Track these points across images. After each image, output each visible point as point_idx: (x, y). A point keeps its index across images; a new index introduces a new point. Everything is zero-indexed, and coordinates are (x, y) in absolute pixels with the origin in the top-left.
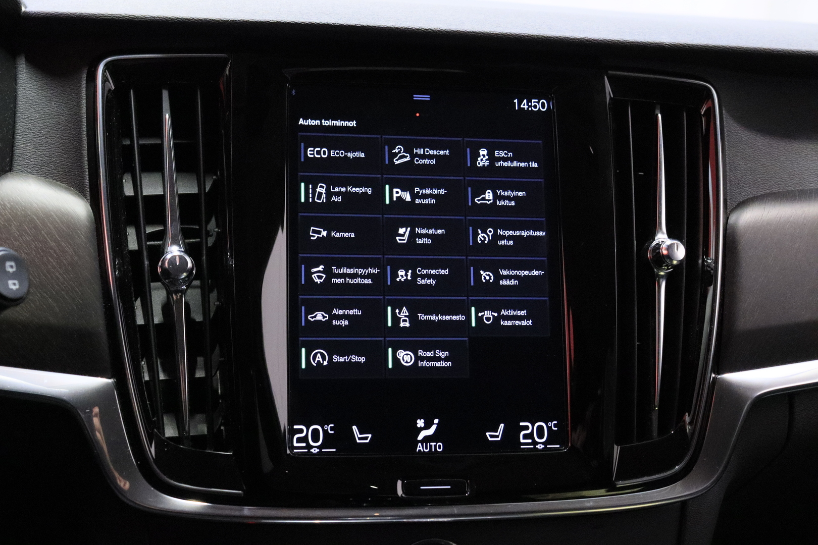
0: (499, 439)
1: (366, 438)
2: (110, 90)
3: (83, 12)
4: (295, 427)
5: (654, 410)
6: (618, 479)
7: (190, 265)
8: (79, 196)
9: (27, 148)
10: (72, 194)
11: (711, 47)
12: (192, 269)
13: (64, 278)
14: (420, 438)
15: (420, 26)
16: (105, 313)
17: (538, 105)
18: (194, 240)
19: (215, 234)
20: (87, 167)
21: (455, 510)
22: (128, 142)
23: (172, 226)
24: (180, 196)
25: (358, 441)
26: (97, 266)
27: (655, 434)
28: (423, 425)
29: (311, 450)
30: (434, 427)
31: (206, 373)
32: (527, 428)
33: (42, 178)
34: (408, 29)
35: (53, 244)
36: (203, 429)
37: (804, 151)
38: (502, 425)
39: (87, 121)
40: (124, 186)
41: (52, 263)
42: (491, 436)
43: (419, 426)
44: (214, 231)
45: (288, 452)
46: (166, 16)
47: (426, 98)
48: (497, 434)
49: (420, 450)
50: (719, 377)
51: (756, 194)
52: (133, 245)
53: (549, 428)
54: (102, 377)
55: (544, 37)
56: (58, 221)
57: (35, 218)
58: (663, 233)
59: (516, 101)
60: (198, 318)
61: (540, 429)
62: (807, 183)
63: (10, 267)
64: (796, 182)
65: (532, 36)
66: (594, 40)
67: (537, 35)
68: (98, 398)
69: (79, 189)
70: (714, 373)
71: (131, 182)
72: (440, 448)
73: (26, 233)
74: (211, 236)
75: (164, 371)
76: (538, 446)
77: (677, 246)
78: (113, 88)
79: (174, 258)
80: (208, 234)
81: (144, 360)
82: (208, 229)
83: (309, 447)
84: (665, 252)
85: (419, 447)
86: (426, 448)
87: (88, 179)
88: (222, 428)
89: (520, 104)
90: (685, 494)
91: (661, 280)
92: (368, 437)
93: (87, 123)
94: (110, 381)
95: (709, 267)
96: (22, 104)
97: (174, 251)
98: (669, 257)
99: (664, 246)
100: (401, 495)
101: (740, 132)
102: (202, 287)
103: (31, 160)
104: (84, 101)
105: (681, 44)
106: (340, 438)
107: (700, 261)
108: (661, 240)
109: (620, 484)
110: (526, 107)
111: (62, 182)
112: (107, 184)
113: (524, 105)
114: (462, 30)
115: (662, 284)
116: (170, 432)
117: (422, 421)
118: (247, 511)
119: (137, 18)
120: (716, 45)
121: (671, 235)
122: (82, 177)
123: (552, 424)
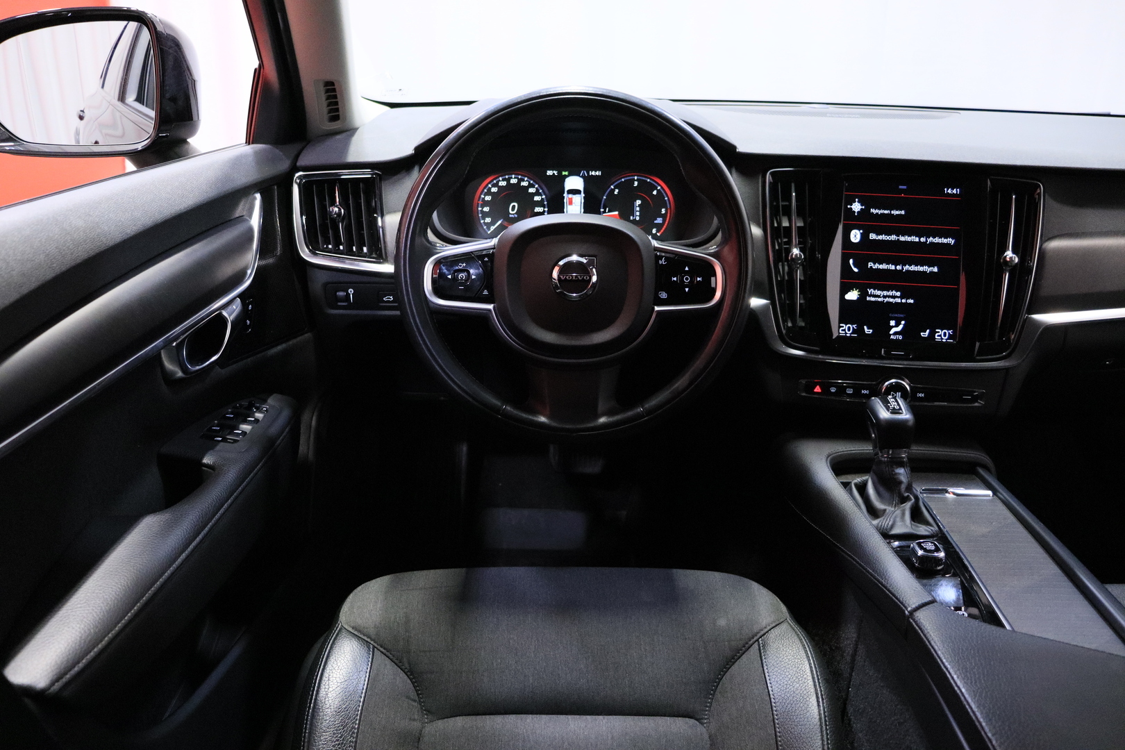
0: (926, 336)
2: (772, 183)
4: (841, 325)
6: (977, 356)
7: (803, 257)
8: (758, 227)
12: (803, 259)
14: (892, 333)
15: (904, 157)
16: (768, 275)
18: (803, 246)
20: (761, 215)
21: (905, 363)
22: (775, 203)
23: (795, 240)
24: (798, 227)
25: (866, 332)
26: (766, 256)
27: (997, 338)
28: (894, 325)
29: (847, 335)
31: (805, 301)
32: (939, 332)
34: (899, 159)
36: (803, 324)
37: (1088, 213)
38: (928, 330)
40: (774, 222)
42: (923, 334)
44: (811, 241)
45: (837, 335)
46: (796, 154)
47: (905, 187)
48: (926, 334)
50: (1029, 316)
51: (1059, 234)
53: (949, 333)
54: (766, 300)
55: (962, 162)
58: (1010, 251)
59: (946, 189)
61: (945, 333)
62: (1087, 229)
64: (1081, 229)
65: (955, 162)
66: (985, 164)
67: (957, 161)
68: (765, 307)
69: (758, 225)
70: (1027, 314)
72: (901, 338)
74: (810, 244)
75: (788, 299)
76: (943, 340)
77: (1015, 257)
79: (796, 254)
81: (783, 293)
83: (846, 333)
84: (1008, 260)
85: (892, 337)
86: (895, 337)
87: (764, 221)
89: (947, 191)
90: (1007, 365)
91: (1007, 272)
92: (871, 331)
93: (762, 195)
94: (768, 302)
95: (1030, 266)
97: (796, 251)
98: (1011, 262)
99: (1008, 257)
100: (883, 355)
101: (1053, 203)
104: (761, 187)
106: (859, 331)
107: (1026, 264)
108: (1009, 254)
109: (978, 358)
112: (769, 223)
113: (950, 191)
114: (923, 160)
115: (1007, 274)
116: (790, 324)
118: (819, 357)
119: (784, 155)
121: (1014, 252)
122: (759, 220)
123: (950, 331)
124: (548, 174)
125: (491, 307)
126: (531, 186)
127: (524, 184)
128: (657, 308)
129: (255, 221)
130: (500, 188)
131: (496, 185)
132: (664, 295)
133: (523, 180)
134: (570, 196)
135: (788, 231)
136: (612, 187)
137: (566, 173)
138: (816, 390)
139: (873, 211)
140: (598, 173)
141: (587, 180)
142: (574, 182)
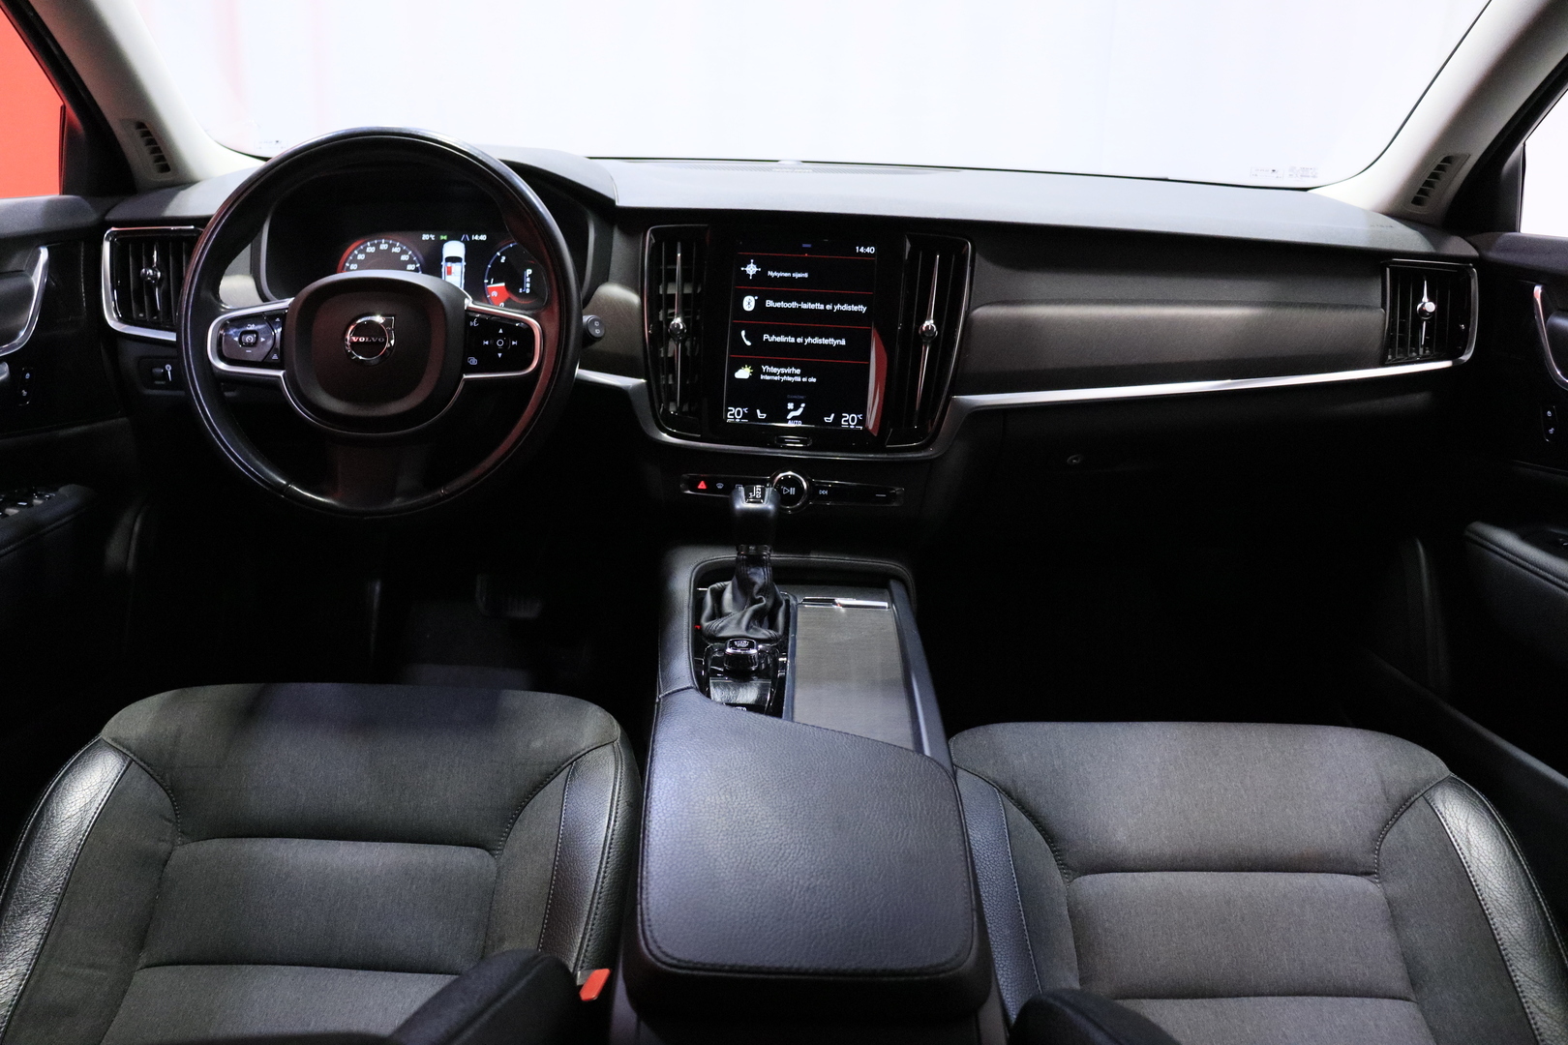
0: (831, 421)
1: (763, 416)
4: (729, 409)
6: (888, 444)
7: (683, 327)
8: (636, 294)
9: (615, 270)
10: (633, 293)
12: (685, 330)
13: (626, 332)
16: (642, 352)
17: (870, 250)
20: (640, 279)
21: (803, 452)
22: (659, 268)
23: (677, 308)
24: (685, 295)
25: (759, 417)
26: (640, 329)
27: (915, 424)
28: (792, 409)
29: (735, 420)
30: (800, 411)
31: (691, 382)
32: (846, 417)
33: (621, 285)
35: (622, 316)
38: (833, 414)
42: (827, 420)
45: (725, 420)
46: (676, 207)
47: (809, 246)
48: (830, 419)
51: (991, 300)
52: (661, 318)
53: (858, 418)
54: (641, 379)
55: (872, 215)
56: (623, 305)
57: (616, 304)
58: (931, 320)
60: (689, 354)
61: (853, 418)
63: (597, 324)
65: (866, 215)
67: (868, 214)
68: (638, 389)
69: (635, 290)
72: (800, 423)
76: (850, 426)
78: (653, 242)
79: (676, 324)
83: (735, 418)
84: (925, 330)
87: (640, 285)
89: (859, 249)
91: (925, 345)
93: (640, 260)
94: (644, 382)
96: (614, 249)
97: (678, 320)
98: (929, 333)
100: (776, 443)
102: (691, 340)
103: (617, 276)
104: (641, 249)
106: (751, 416)
108: (929, 324)
109: (888, 447)
111: (629, 287)
112: (648, 287)
113: (862, 250)
115: (927, 347)
118: (699, 444)
119: (664, 208)
121: (936, 322)
124: (423, 239)
125: (280, 374)
126: (403, 252)
127: (396, 250)
128: (465, 377)
129: (37, 279)
130: (367, 254)
131: (363, 251)
132: (473, 361)
133: (395, 246)
134: (449, 264)
135: (672, 299)
136: (498, 254)
137: (445, 238)
138: (700, 487)
139: (770, 273)
140: (483, 237)
141: (470, 247)
142: (454, 248)
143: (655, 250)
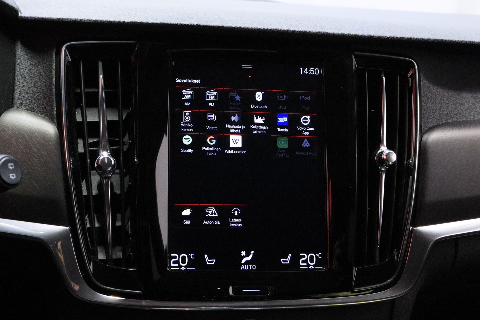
0: (288, 263)
1: (212, 262)
2: (69, 61)
3: (53, 17)
4: (172, 255)
5: (377, 247)
6: (356, 286)
7: (113, 163)
8: (51, 122)
9: (21, 94)
10: (47, 121)
11: (414, 39)
12: (114, 165)
13: (41, 169)
14: (243, 261)
15: (246, 26)
16: (65, 190)
17: (314, 71)
18: (116, 147)
19: (128, 144)
20: (55, 106)
21: (262, 303)
22: (79, 91)
23: (103, 140)
24: (109, 122)
25: (208, 263)
26: (61, 164)
27: (377, 261)
28: (245, 255)
29: (181, 268)
30: (251, 256)
31: (122, 223)
32: (304, 257)
33: (30, 111)
34: (239, 27)
35: (35, 150)
36: (120, 255)
37: (468, 98)
38: (290, 255)
39: (55, 79)
40: (76, 116)
41: (35, 161)
42: (284, 261)
43: (242, 255)
44: (128, 142)
45: (168, 269)
46: (101, 20)
47: (250, 67)
48: (287, 260)
49: (243, 269)
50: (415, 228)
51: (439, 123)
52: (81, 149)
53: (317, 257)
54: (63, 226)
55: (318, 33)
56: (39, 137)
57: (26, 135)
58: (384, 146)
59: (301, 69)
60: (118, 192)
61: (312, 257)
62: (469, 117)
63: (11, 166)
64: (462, 116)
65: (311, 32)
66: (346, 34)
67: (314, 31)
69: (51, 119)
70: (412, 227)
71: (81, 113)
72: (254, 268)
73: (20, 143)
74: (126, 145)
75: (98, 222)
76: (310, 267)
77: (392, 154)
78: (70, 60)
79: (104, 158)
80: (124, 144)
81: (87, 215)
82: (124, 141)
83: (180, 266)
84: (385, 157)
85: (243, 267)
86: (247, 268)
87: (56, 112)
88: (131, 254)
89: (303, 71)
90: (394, 295)
91: (383, 173)
92: (214, 261)
93: (55, 80)
94: (67, 228)
95: (411, 165)
96: (18, 69)
97: (104, 155)
98: (387, 160)
99: (384, 154)
100: (232, 295)
101: (430, 87)
102: (120, 173)
103: (24, 101)
104: (54, 68)
105: (397, 37)
106: (198, 262)
107: (406, 162)
108: (383, 150)
109: (357, 289)
110: (307, 72)
111: (41, 114)
112: (66, 116)
114: (270, 29)
115: (383, 175)
116: (101, 256)
117: (245, 252)
118: (144, 303)
119: (84, 21)
120: (417, 38)
122: (53, 111)
123: (318, 255)
135: (94, 127)
143: (71, 68)
